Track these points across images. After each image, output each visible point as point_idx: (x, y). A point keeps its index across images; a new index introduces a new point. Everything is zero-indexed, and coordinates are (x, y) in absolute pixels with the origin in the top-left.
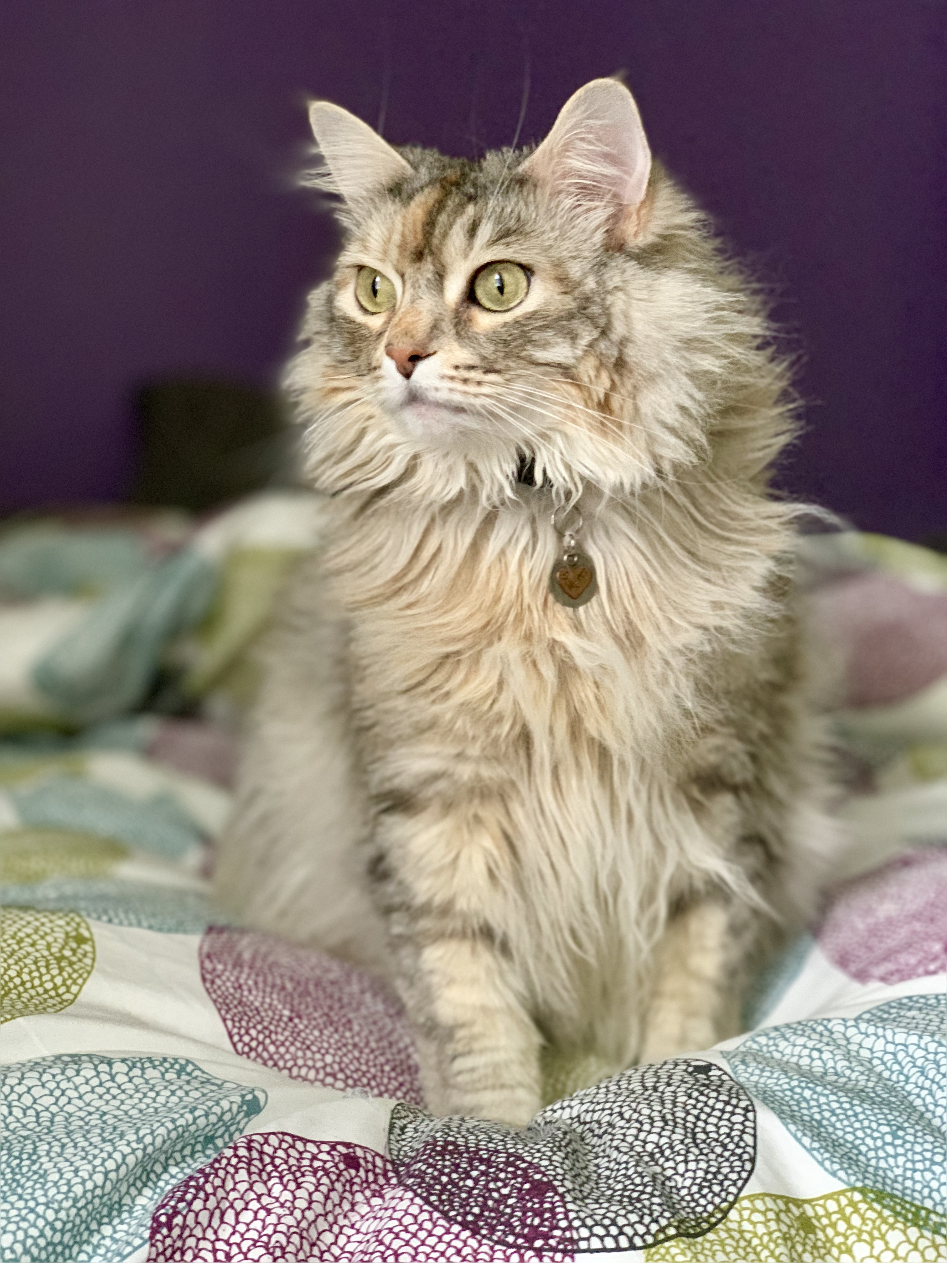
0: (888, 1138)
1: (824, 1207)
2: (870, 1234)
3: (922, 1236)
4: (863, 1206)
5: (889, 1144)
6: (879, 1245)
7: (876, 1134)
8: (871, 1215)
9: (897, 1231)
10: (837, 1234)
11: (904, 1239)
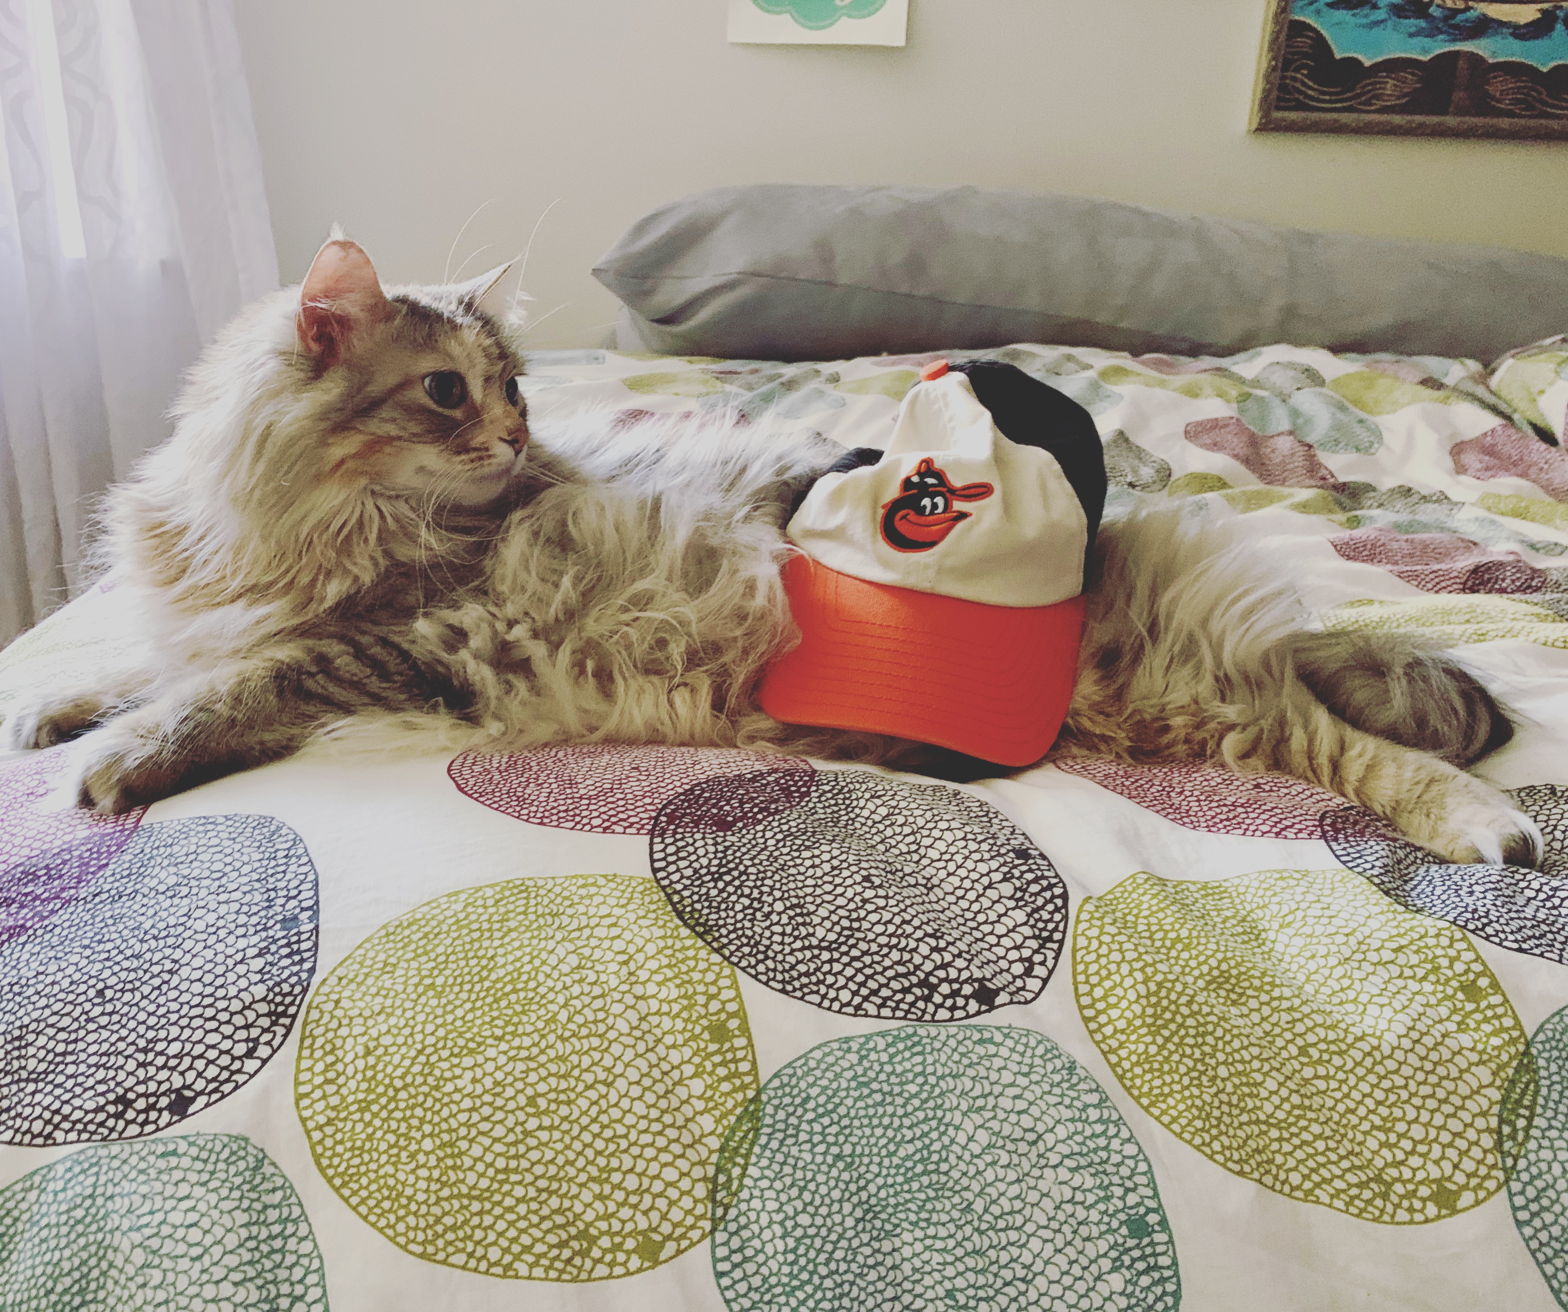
0: (835, 1150)
1: (744, 1059)
2: (711, 1098)
3: (711, 1152)
4: (739, 1096)
5: (828, 1149)
6: (700, 1105)
7: (841, 1139)
8: (730, 1104)
9: (714, 1126)
10: (715, 1066)
11: (706, 1131)
